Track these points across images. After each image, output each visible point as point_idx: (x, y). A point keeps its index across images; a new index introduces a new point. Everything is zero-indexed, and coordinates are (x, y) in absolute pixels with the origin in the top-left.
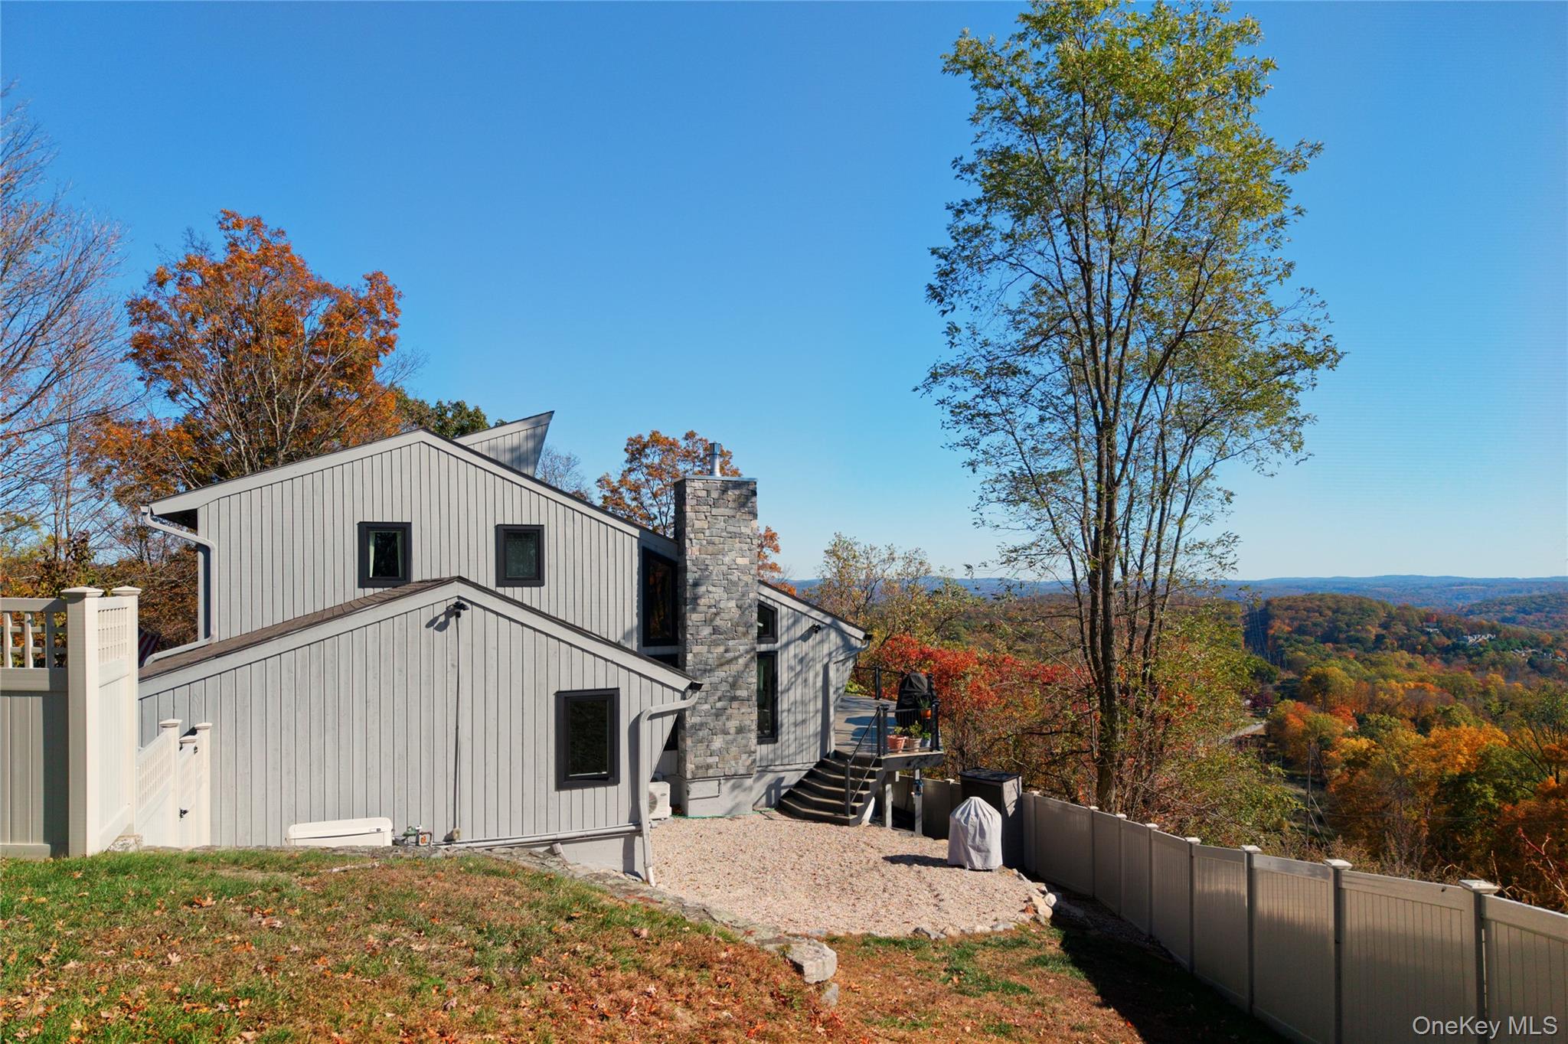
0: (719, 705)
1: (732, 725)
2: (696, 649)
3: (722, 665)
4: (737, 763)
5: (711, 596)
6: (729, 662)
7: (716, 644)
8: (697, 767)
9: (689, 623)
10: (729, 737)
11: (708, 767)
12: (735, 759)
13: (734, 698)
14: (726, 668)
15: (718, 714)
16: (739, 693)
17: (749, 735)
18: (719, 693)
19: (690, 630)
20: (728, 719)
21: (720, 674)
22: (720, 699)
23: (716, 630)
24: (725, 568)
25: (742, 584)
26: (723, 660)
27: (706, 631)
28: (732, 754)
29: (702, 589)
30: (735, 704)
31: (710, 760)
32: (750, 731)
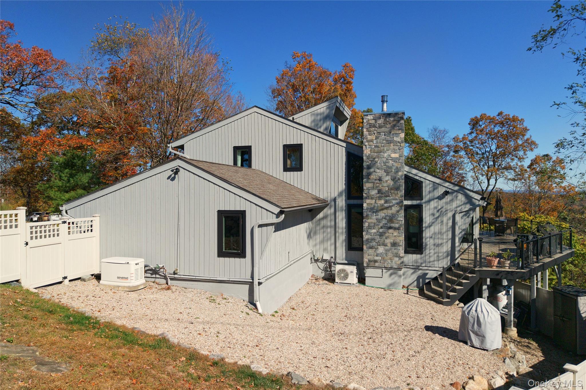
0: (381, 230)
1: (388, 241)
2: (368, 201)
3: (382, 210)
4: (392, 262)
5: (377, 174)
6: (387, 208)
7: (380, 198)
8: (369, 261)
9: (365, 188)
10: (387, 247)
11: (376, 261)
12: (391, 259)
13: (390, 228)
14: (385, 211)
15: (381, 235)
16: (393, 225)
17: (399, 248)
18: (381, 225)
19: (365, 191)
20: (386, 238)
21: (381, 214)
22: (381, 228)
23: (380, 191)
24: (384, 160)
25: (394, 168)
26: (383, 207)
27: (374, 192)
28: (389, 257)
29: (372, 170)
30: (391, 231)
31: (376, 258)
32: (399, 246)
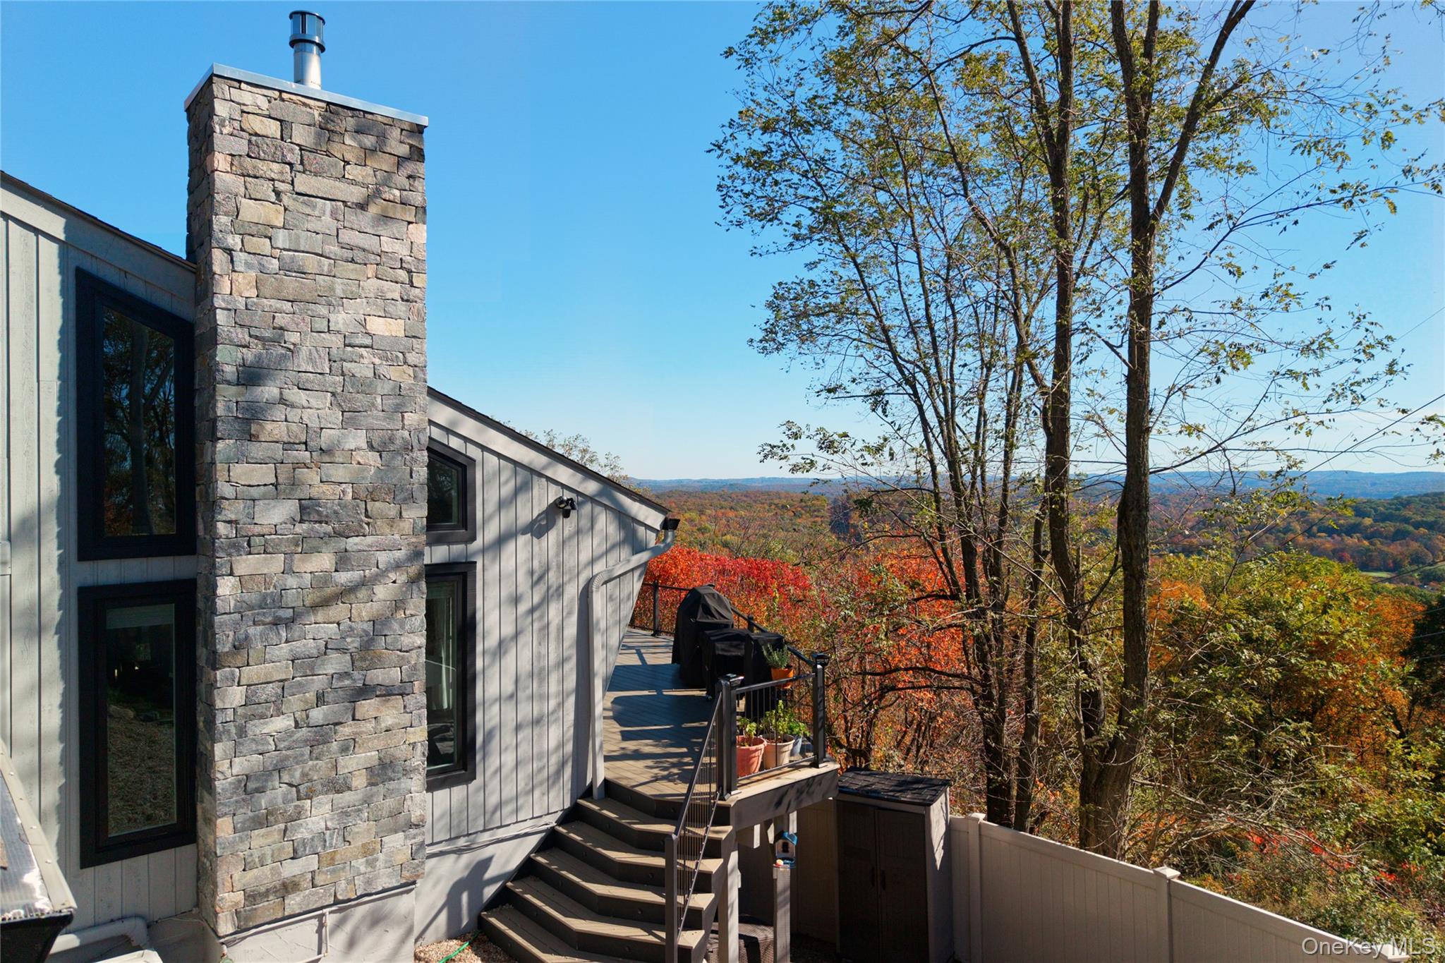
0: (317, 715)
1: (355, 764)
2: (246, 564)
3: (325, 603)
4: (371, 864)
5: (294, 415)
6: (346, 593)
7: (306, 546)
8: (252, 897)
9: (224, 489)
10: (347, 798)
11: (288, 887)
12: (367, 851)
13: (365, 691)
14: (339, 610)
15: (320, 737)
16: (377, 676)
17: (405, 783)
18: (319, 683)
19: (230, 511)
20: (344, 750)
21: (320, 628)
22: (320, 699)
23: (307, 510)
24: (335, 341)
25: (383, 388)
26: (329, 591)
27: (277, 514)
28: (358, 843)
29: (268, 391)
30: (367, 707)
31: (291, 869)
32: (407, 772)
